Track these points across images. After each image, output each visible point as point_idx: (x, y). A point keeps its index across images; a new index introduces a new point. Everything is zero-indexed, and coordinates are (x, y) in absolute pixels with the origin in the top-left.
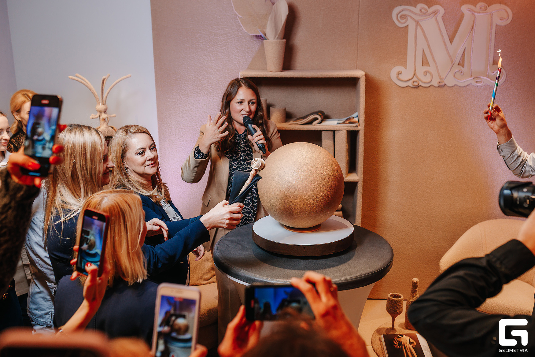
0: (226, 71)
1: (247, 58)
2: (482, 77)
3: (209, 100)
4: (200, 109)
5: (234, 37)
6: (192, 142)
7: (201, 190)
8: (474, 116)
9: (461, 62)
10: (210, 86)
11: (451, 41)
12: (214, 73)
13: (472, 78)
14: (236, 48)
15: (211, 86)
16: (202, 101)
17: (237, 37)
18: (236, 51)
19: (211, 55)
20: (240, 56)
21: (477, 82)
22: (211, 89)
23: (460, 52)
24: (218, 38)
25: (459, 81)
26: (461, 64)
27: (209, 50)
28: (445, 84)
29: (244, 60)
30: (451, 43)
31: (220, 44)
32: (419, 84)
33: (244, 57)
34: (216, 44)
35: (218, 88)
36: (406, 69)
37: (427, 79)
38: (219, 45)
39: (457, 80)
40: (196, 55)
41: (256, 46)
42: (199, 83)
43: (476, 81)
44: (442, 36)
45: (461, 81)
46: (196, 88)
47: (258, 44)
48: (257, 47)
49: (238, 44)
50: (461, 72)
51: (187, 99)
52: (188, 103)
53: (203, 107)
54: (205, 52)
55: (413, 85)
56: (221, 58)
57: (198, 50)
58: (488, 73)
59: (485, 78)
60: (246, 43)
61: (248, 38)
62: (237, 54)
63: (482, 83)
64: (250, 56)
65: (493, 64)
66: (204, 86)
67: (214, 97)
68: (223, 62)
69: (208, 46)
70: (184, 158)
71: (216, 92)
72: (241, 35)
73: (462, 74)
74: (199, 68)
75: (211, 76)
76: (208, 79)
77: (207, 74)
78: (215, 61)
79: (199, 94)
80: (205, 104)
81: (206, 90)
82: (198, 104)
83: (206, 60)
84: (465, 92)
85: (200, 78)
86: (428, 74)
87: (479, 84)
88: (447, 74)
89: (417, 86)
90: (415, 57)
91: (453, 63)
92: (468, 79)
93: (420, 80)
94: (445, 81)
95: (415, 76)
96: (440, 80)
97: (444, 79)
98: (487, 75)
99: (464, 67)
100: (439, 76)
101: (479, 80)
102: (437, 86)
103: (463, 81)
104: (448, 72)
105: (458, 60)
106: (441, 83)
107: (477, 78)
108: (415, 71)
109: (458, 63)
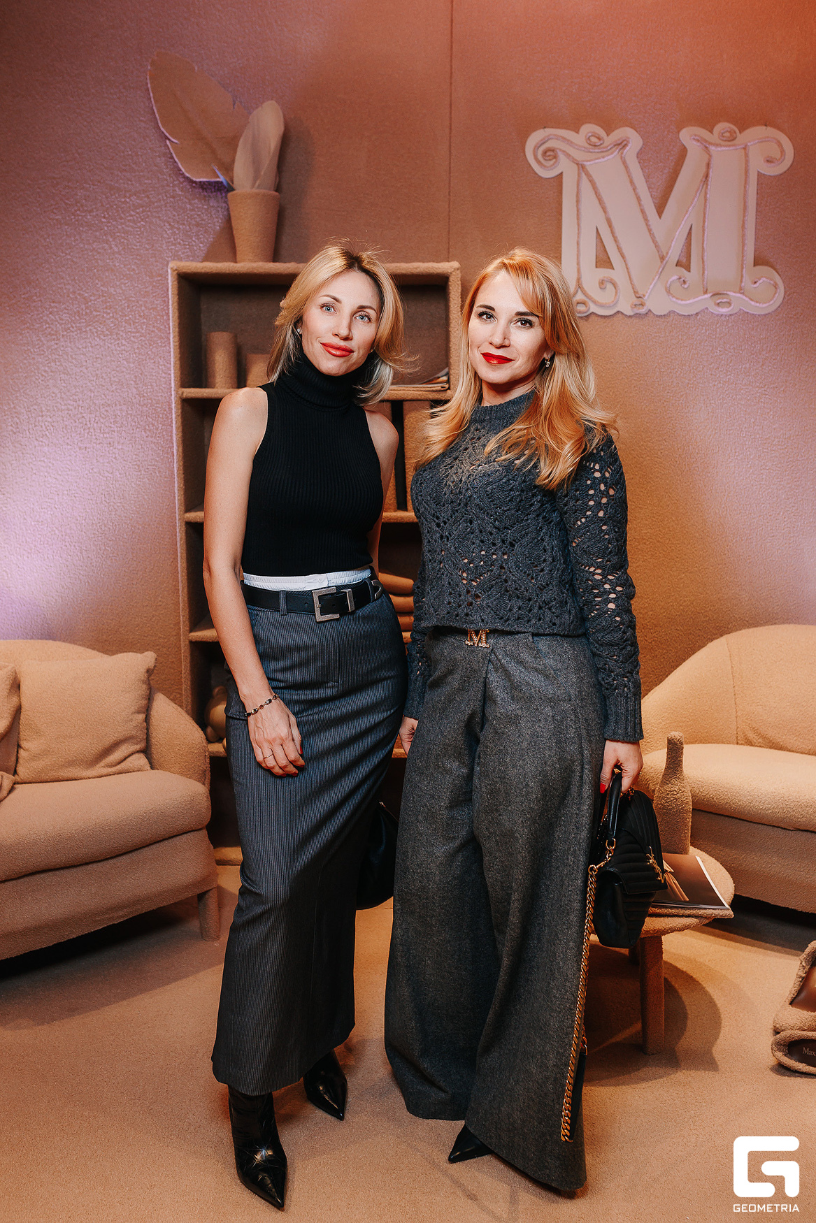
0: (148, 278)
1: (195, 248)
2: (731, 293)
3: (108, 347)
4: (87, 369)
5: (165, 198)
7: (91, 563)
8: (716, 383)
9: (684, 260)
10: (109, 313)
11: (660, 209)
12: (118, 283)
13: (706, 296)
14: (170, 225)
15: (111, 315)
16: (90, 349)
17: (172, 199)
18: (171, 231)
19: (111, 240)
20: (179, 243)
21: (719, 303)
22: (112, 322)
23: (680, 236)
24: (128, 200)
25: (680, 302)
26: (684, 263)
27: (106, 228)
28: (650, 310)
29: (190, 254)
30: (660, 213)
31: (131, 216)
32: (589, 308)
33: (188, 247)
34: (122, 215)
35: (127, 318)
37: (606, 296)
38: (131, 218)
39: (674, 299)
40: (77, 240)
41: (216, 220)
42: (83, 306)
43: (719, 301)
44: (639, 199)
45: (684, 302)
46: (77, 318)
47: (221, 216)
48: (218, 222)
49: (174, 216)
50: (684, 282)
51: (57, 344)
52: (59, 355)
53: (94, 364)
54: (98, 233)
56: (135, 247)
57: (81, 229)
58: (743, 284)
59: (738, 295)
60: (193, 213)
61: (196, 201)
62: (172, 239)
63: (731, 308)
64: (201, 243)
65: (754, 266)
66: (95, 313)
67: (119, 339)
68: (138, 257)
69: (104, 220)
71: (123, 329)
72: (180, 193)
73: (686, 286)
74: (83, 270)
75: (112, 290)
76: (105, 296)
77: (102, 286)
78: (120, 255)
79: (85, 332)
80: (98, 356)
81: (100, 323)
82: (82, 356)
83: (99, 253)
84: (694, 329)
85: (86, 295)
86: (609, 286)
87: (724, 310)
88: (651, 287)
89: (586, 312)
90: (578, 247)
91: (665, 262)
92: (700, 298)
93: (591, 299)
94: (647, 304)
95: (579, 290)
96: (637, 302)
97: (646, 297)
98: (741, 289)
99: (689, 271)
100: (634, 292)
101: (725, 300)
102: (632, 314)
103: (688, 302)
104: (655, 281)
105: (675, 253)
106: (641, 306)
107: (719, 296)
108: (579, 280)
109: (678, 262)
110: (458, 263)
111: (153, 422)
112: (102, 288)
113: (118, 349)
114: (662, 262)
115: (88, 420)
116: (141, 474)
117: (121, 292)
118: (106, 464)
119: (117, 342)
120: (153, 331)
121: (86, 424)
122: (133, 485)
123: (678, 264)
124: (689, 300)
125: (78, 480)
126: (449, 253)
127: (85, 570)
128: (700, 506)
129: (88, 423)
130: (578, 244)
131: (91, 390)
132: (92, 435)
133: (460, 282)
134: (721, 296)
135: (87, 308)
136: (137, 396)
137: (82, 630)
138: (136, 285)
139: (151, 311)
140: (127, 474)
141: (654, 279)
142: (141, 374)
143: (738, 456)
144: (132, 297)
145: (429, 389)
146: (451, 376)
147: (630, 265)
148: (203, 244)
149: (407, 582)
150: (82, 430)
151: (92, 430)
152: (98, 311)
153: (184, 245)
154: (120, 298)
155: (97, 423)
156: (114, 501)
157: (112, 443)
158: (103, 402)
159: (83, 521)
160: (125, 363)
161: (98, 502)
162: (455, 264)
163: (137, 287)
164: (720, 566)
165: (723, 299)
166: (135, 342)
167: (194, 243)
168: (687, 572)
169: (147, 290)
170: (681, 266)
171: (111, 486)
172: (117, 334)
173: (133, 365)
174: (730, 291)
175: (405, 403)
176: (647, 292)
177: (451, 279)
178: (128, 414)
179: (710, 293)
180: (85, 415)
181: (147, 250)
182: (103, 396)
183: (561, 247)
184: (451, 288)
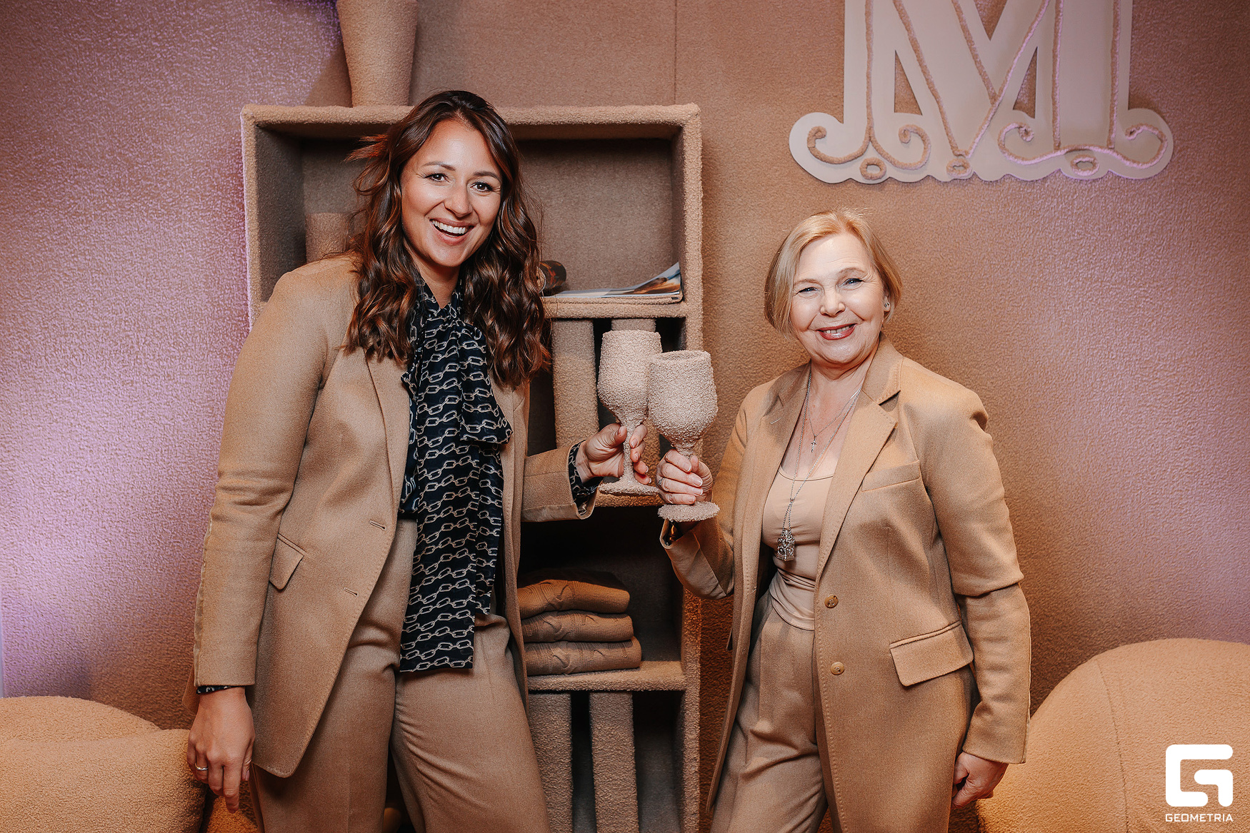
2: (1095, 149)
3: (165, 233)
4: (132, 265)
6: (107, 381)
7: (142, 553)
9: (1026, 101)
10: (166, 183)
11: (990, 26)
12: (178, 137)
13: (1059, 153)
14: (256, 50)
15: (168, 185)
16: (138, 236)
17: (258, 13)
18: (257, 60)
19: (166, 73)
20: (271, 78)
21: (1077, 163)
22: (170, 196)
23: (1021, 62)
24: (192, 14)
25: (1020, 162)
26: (1026, 105)
27: (159, 56)
28: (974, 174)
29: (285, 93)
30: (990, 31)
31: (197, 37)
32: (885, 174)
33: (283, 83)
34: (183, 36)
35: (193, 189)
36: (842, 121)
37: (913, 153)
38: (197, 40)
39: (1011, 158)
40: (116, 73)
42: (126, 172)
43: (1077, 161)
44: (959, 10)
46: (117, 189)
49: (262, 37)
50: (1027, 133)
51: (86, 228)
52: (88, 245)
53: (144, 257)
54: (147, 64)
55: (864, 176)
56: (204, 84)
57: (121, 56)
58: (1113, 136)
59: (1106, 151)
60: (290, 32)
61: (295, 15)
62: (259, 72)
63: (1095, 171)
64: (304, 77)
65: (1129, 109)
66: (144, 183)
67: (180, 221)
68: (208, 99)
69: (155, 43)
70: (77, 439)
71: (187, 205)
73: (1029, 139)
74: (125, 118)
75: (169, 148)
76: (159, 157)
77: (154, 141)
78: (182, 95)
79: (129, 210)
80: (149, 246)
81: (153, 198)
82: (125, 246)
83: (149, 93)
84: (1040, 202)
85: (130, 155)
86: (915, 139)
87: (1085, 174)
88: (977, 140)
89: (880, 178)
90: (869, 83)
91: (997, 103)
92: (1049, 156)
93: (888, 158)
94: (971, 164)
95: (870, 144)
96: (957, 161)
97: (970, 155)
98: (1110, 142)
99: (1033, 117)
100: (952, 147)
101: (1087, 159)
102: (949, 180)
103: (1033, 162)
104: (983, 131)
105: (1012, 90)
106: (962, 168)
107: (1076, 153)
108: (870, 129)
109: (1016, 103)
110: (696, 106)
111: (234, 343)
112: (153, 145)
113: (180, 235)
114: (993, 104)
115: (134, 340)
116: (216, 421)
117: (183, 150)
118: (163, 406)
119: (177, 226)
120: (231, 209)
121: (132, 347)
122: (205, 437)
123: (1017, 106)
124: (1034, 158)
125: (121, 430)
126: (675, 91)
127: (133, 563)
128: (1049, 460)
129: (135, 346)
130: (868, 77)
131: (138, 297)
132: (141, 364)
133: (699, 135)
134: (1081, 153)
135: (131, 174)
136: (208, 305)
137: (130, 650)
138: (206, 140)
139: (229, 179)
140: (195, 419)
141: (981, 128)
142: (215, 273)
143: (1105, 387)
144: (200, 158)
145: (653, 301)
146: (688, 281)
147: (945, 108)
148: (306, 78)
149: (620, 596)
150: (126, 355)
151: (142, 356)
152: (149, 180)
153: (279, 80)
154: (181, 160)
155: (149, 345)
156: (176, 459)
157: (171, 373)
158: (156, 314)
159: (130, 491)
160: (191, 256)
161: (152, 461)
162: (693, 108)
163: (207, 143)
164: (1079, 548)
165: (1084, 156)
166: (204, 225)
167: (292, 78)
168: (1030, 556)
169: (222, 147)
170: (1020, 108)
171: (171, 438)
172: (177, 213)
173: (202, 260)
174: (1092, 145)
175: (614, 322)
176: (971, 148)
177: (686, 130)
178: (196, 332)
179: (1064, 148)
180: (130, 333)
181: (222, 88)
182: (157, 305)
183: (843, 81)
184: (686, 144)
